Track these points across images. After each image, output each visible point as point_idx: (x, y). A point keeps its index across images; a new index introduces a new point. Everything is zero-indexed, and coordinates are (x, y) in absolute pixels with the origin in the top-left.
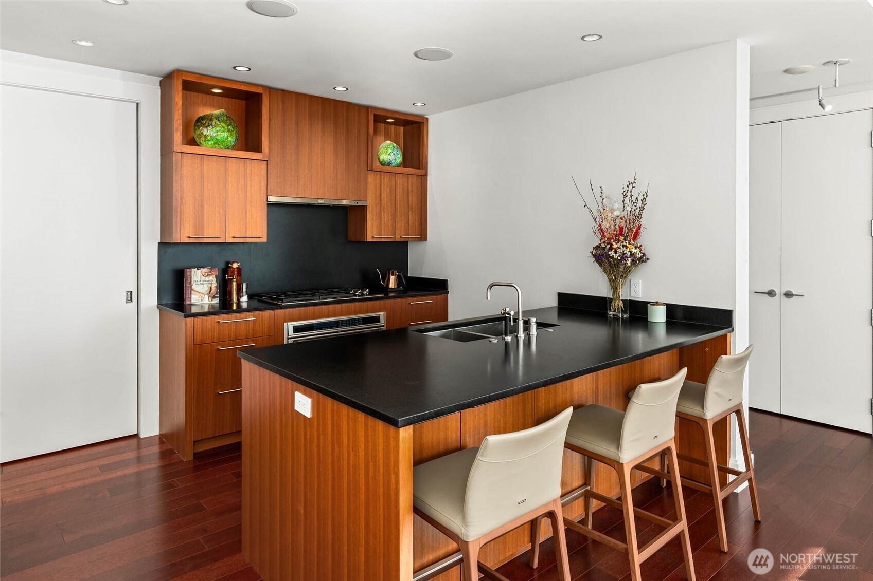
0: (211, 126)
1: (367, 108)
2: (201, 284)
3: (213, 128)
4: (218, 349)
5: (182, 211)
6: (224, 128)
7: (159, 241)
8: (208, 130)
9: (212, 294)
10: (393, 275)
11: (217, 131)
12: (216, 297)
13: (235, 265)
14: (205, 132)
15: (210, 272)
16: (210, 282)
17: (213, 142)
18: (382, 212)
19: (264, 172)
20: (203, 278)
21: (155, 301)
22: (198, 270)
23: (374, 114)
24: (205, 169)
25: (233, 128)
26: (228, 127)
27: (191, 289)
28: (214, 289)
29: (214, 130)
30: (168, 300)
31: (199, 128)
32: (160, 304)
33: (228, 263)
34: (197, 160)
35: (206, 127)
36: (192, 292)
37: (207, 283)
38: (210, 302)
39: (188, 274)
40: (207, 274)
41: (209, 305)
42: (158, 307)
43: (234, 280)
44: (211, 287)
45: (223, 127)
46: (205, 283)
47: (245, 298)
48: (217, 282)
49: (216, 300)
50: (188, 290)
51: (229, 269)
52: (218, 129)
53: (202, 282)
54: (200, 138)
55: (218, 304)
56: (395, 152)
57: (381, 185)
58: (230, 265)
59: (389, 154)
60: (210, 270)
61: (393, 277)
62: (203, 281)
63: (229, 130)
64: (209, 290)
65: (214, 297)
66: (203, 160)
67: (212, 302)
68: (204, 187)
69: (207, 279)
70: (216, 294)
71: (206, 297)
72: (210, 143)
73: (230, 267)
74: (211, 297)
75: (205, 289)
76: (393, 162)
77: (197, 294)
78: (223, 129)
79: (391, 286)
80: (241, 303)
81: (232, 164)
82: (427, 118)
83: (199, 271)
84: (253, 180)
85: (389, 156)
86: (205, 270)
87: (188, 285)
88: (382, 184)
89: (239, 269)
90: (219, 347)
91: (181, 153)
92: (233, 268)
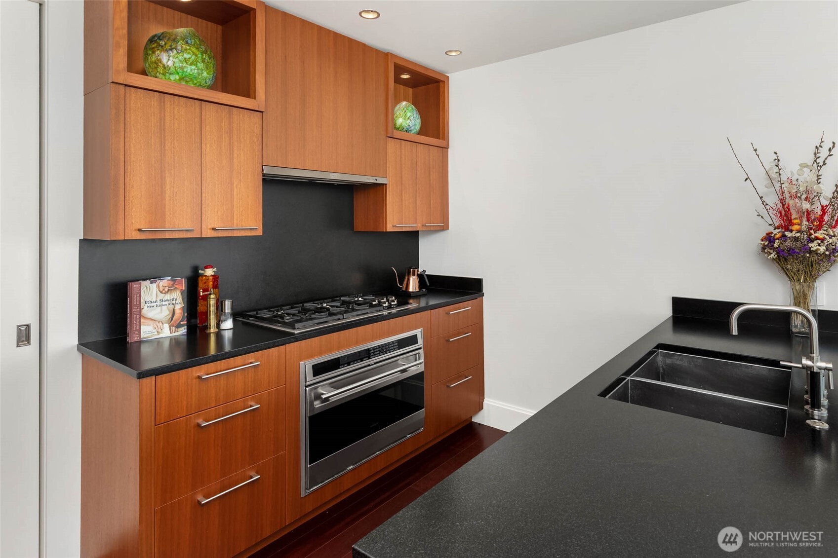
0: (175, 51)
1: (386, 56)
2: (157, 306)
3: (178, 53)
4: (199, 425)
5: (127, 184)
6: (196, 55)
7: (82, 238)
8: (169, 56)
9: (176, 321)
10: (414, 275)
11: (185, 59)
12: (183, 325)
13: (209, 272)
14: (164, 58)
15: (173, 284)
16: (173, 302)
17: (177, 77)
18: (403, 193)
19: (257, 130)
20: (161, 296)
21: (73, 339)
22: (152, 283)
23: (395, 63)
24: (168, 118)
25: (210, 58)
26: (202, 56)
27: (140, 315)
28: (178, 312)
29: (181, 58)
30: (98, 335)
31: (154, 52)
32: (84, 344)
33: (196, 270)
34: (155, 98)
35: (167, 51)
36: (142, 320)
37: (167, 303)
38: (174, 334)
39: (135, 291)
40: (166, 290)
41: (171, 339)
42: (78, 349)
43: (212, 296)
44: (174, 310)
45: (194, 54)
46: (164, 303)
47: (228, 324)
48: (183, 300)
49: (183, 331)
50: (135, 318)
51: (200, 278)
52: (186, 56)
53: (158, 303)
54: (156, 68)
55: (185, 337)
56: (415, 116)
57: (401, 158)
58: (200, 272)
59: (409, 118)
60: (172, 283)
61: (414, 277)
62: (161, 301)
63: (203, 61)
64: (170, 316)
65: (179, 326)
66: (164, 102)
67: (176, 334)
68: (165, 147)
69: (168, 297)
70: (182, 320)
71: (166, 326)
72: (172, 78)
73: (202, 275)
74: (173, 326)
75: (163, 313)
76: (413, 128)
77: (151, 322)
78: (193, 57)
79: (411, 290)
80: (223, 332)
81: (210, 112)
82: (448, 77)
83: (154, 286)
84: (242, 140)
85: (409, 121)
86: (165, 282)
87: (135, 310)
88: (403, 157)
89: (215, 278)
90: (200, 421)
91: (126, 85)
92: (206, 276)
